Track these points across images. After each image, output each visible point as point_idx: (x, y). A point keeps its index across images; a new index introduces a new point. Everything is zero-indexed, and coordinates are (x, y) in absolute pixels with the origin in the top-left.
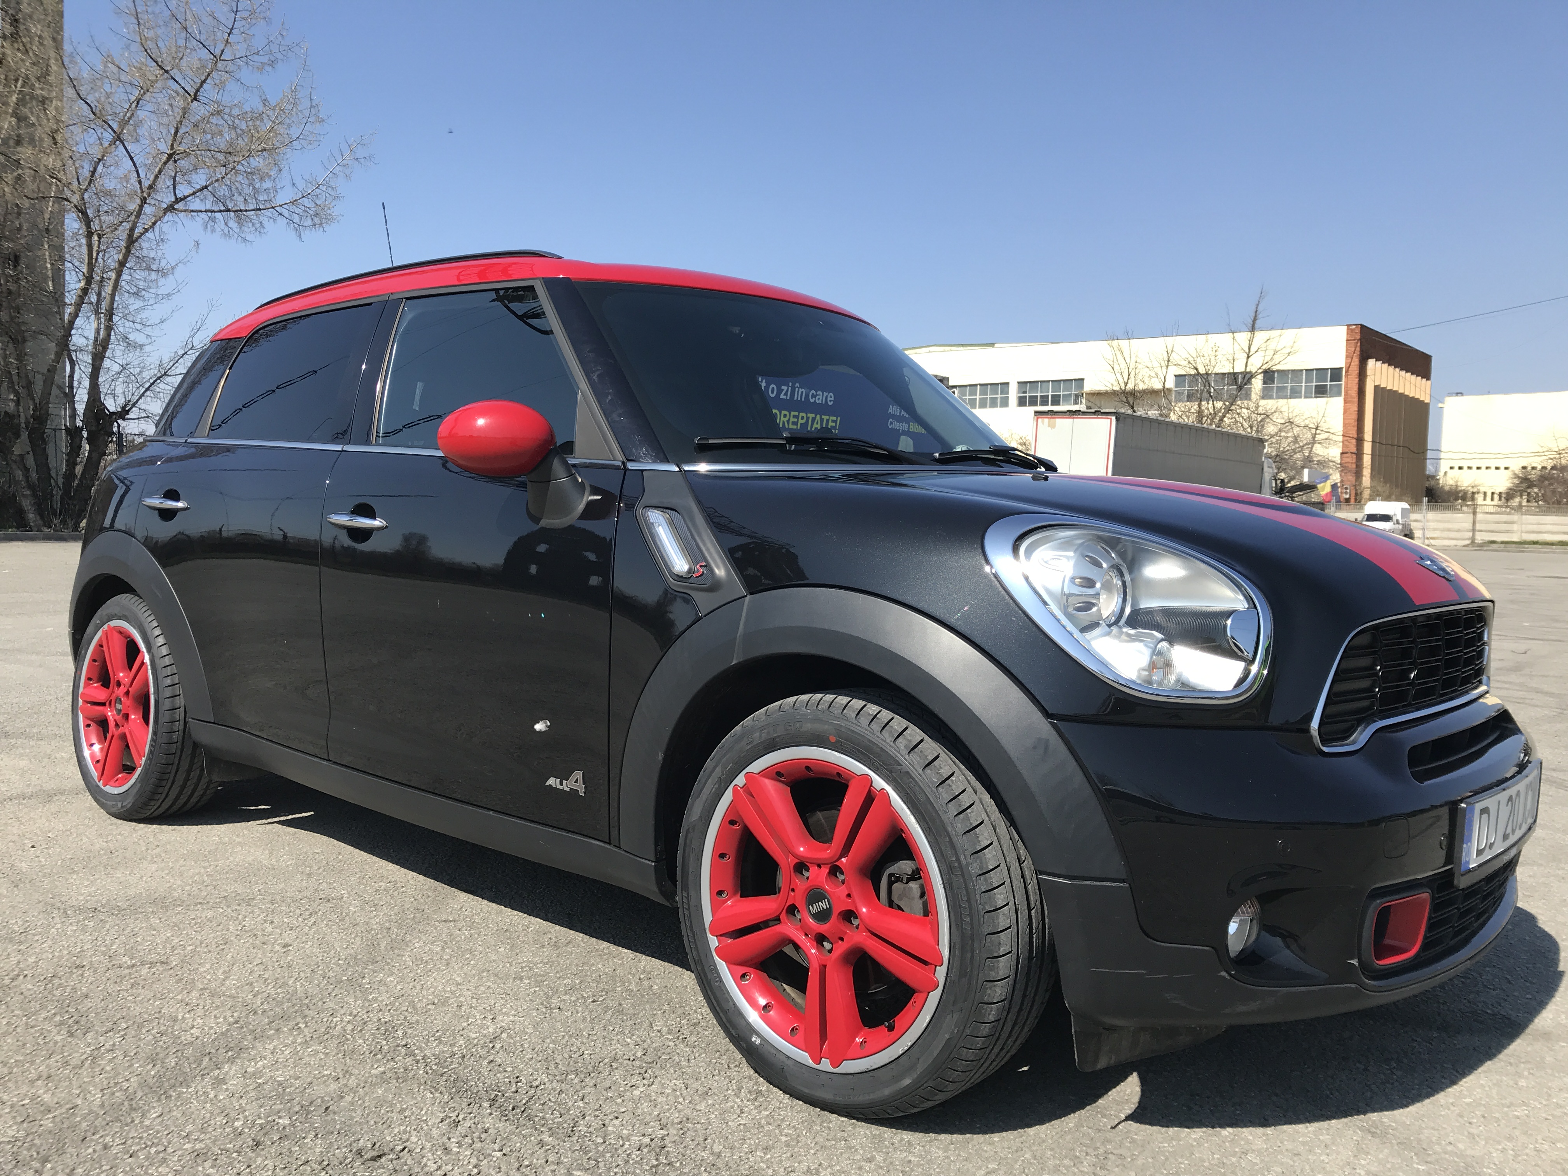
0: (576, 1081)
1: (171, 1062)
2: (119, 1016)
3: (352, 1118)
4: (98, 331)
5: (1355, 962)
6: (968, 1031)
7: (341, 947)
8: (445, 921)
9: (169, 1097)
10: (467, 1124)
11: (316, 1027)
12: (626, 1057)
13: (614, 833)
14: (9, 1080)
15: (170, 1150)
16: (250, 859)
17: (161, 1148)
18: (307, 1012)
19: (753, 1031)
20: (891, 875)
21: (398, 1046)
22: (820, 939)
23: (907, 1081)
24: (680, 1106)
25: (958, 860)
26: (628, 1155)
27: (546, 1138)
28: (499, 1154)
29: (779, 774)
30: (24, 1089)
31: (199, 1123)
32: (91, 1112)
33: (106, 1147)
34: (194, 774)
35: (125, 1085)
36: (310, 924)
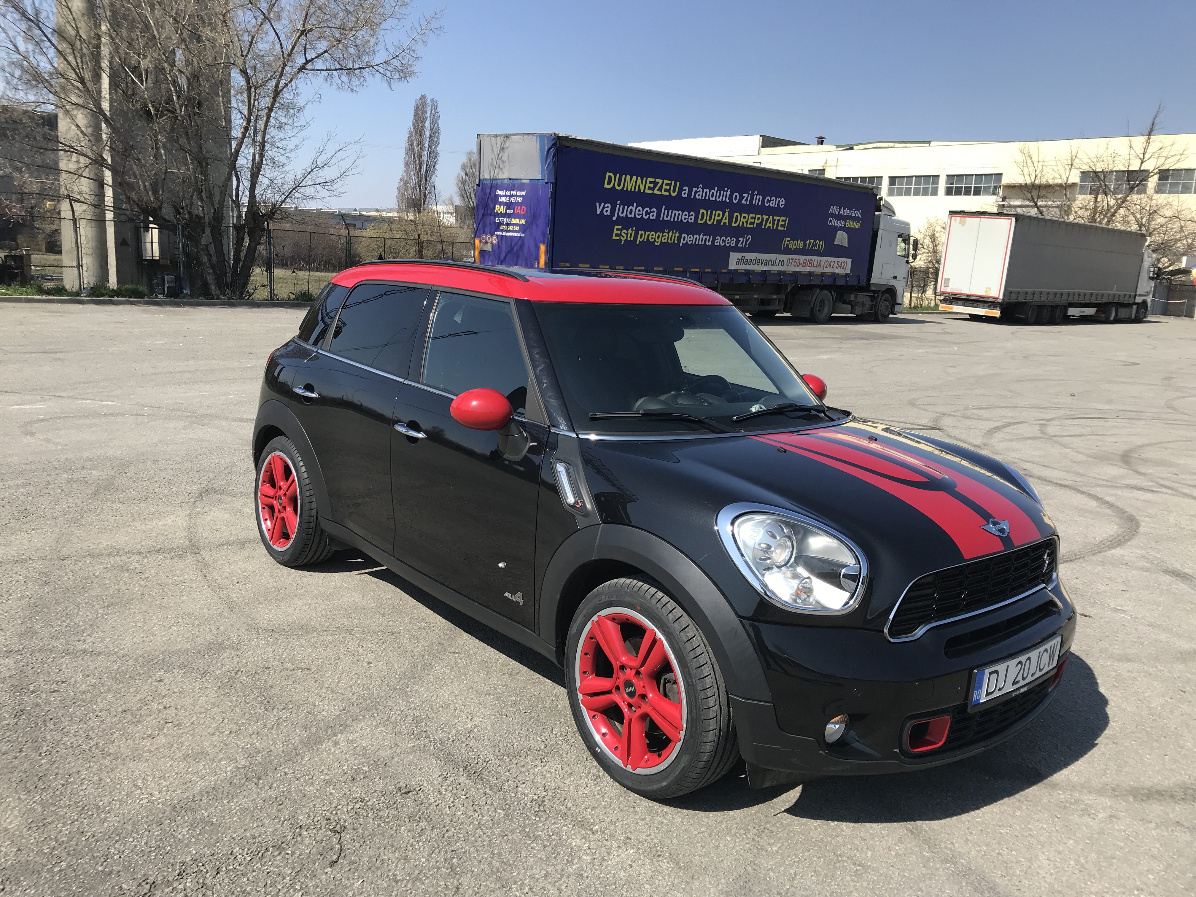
0: (508, 760)
1: (314, 730)
2: (288, 700)
3: (397, 770)
4: (254, 155)
5: (897, 750)
6: (693, 765)
7: (397, 666)
8: (454, 653)
9: (313, 750)
10: (451, 779)
11: (383, 716)
12: (535, 748)
13: (537, 627)
14: (240, 733)
15: (314, 778)
16: (351, 601)
17: (310, 777)
18: (378, 707)
19: (597, 745)
20: (665, 679)
21: (422, 731)
22: (630, 706)
23: (665, 784)
24: (556, 780)
25: (692, 681)
26: (525, 804)
27: (487, 790)
28: (464, 797)
29: (613, 619)
30: (247, 739)
31: (327, 765)
32: (278, 755)
33: (286, 774)
34: (322, 545)
35: (293, 741)
36: (382, 649)
